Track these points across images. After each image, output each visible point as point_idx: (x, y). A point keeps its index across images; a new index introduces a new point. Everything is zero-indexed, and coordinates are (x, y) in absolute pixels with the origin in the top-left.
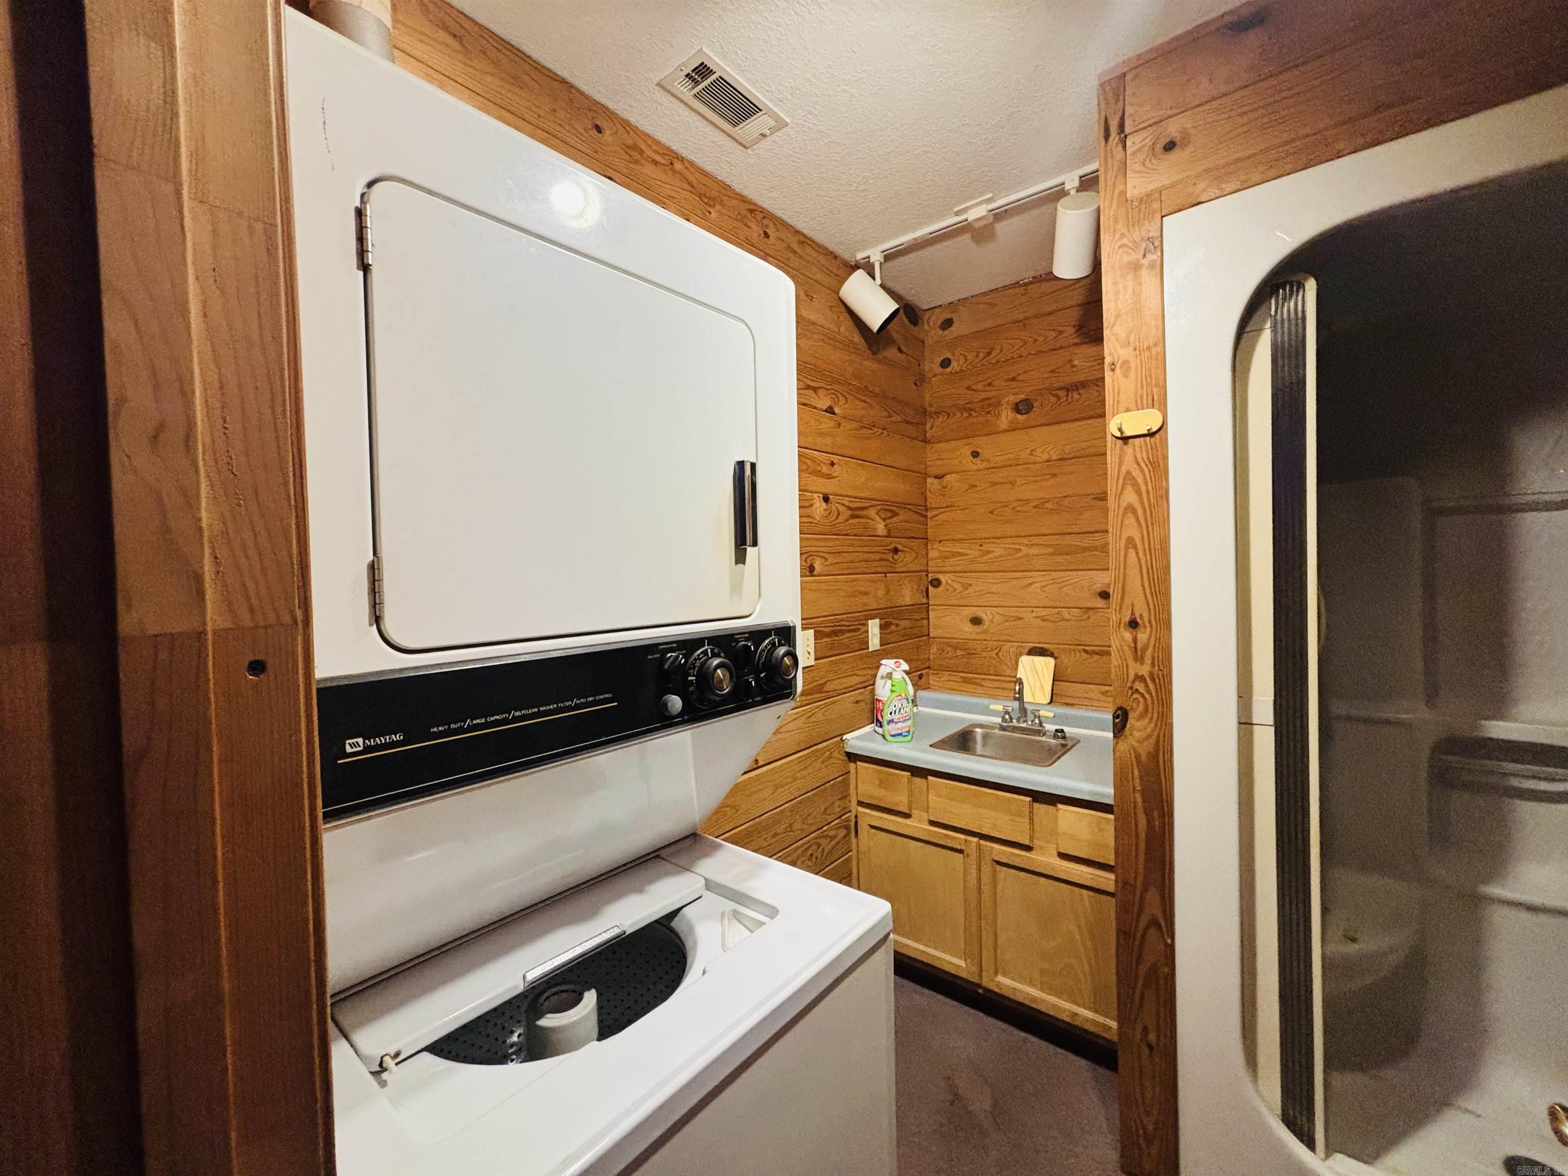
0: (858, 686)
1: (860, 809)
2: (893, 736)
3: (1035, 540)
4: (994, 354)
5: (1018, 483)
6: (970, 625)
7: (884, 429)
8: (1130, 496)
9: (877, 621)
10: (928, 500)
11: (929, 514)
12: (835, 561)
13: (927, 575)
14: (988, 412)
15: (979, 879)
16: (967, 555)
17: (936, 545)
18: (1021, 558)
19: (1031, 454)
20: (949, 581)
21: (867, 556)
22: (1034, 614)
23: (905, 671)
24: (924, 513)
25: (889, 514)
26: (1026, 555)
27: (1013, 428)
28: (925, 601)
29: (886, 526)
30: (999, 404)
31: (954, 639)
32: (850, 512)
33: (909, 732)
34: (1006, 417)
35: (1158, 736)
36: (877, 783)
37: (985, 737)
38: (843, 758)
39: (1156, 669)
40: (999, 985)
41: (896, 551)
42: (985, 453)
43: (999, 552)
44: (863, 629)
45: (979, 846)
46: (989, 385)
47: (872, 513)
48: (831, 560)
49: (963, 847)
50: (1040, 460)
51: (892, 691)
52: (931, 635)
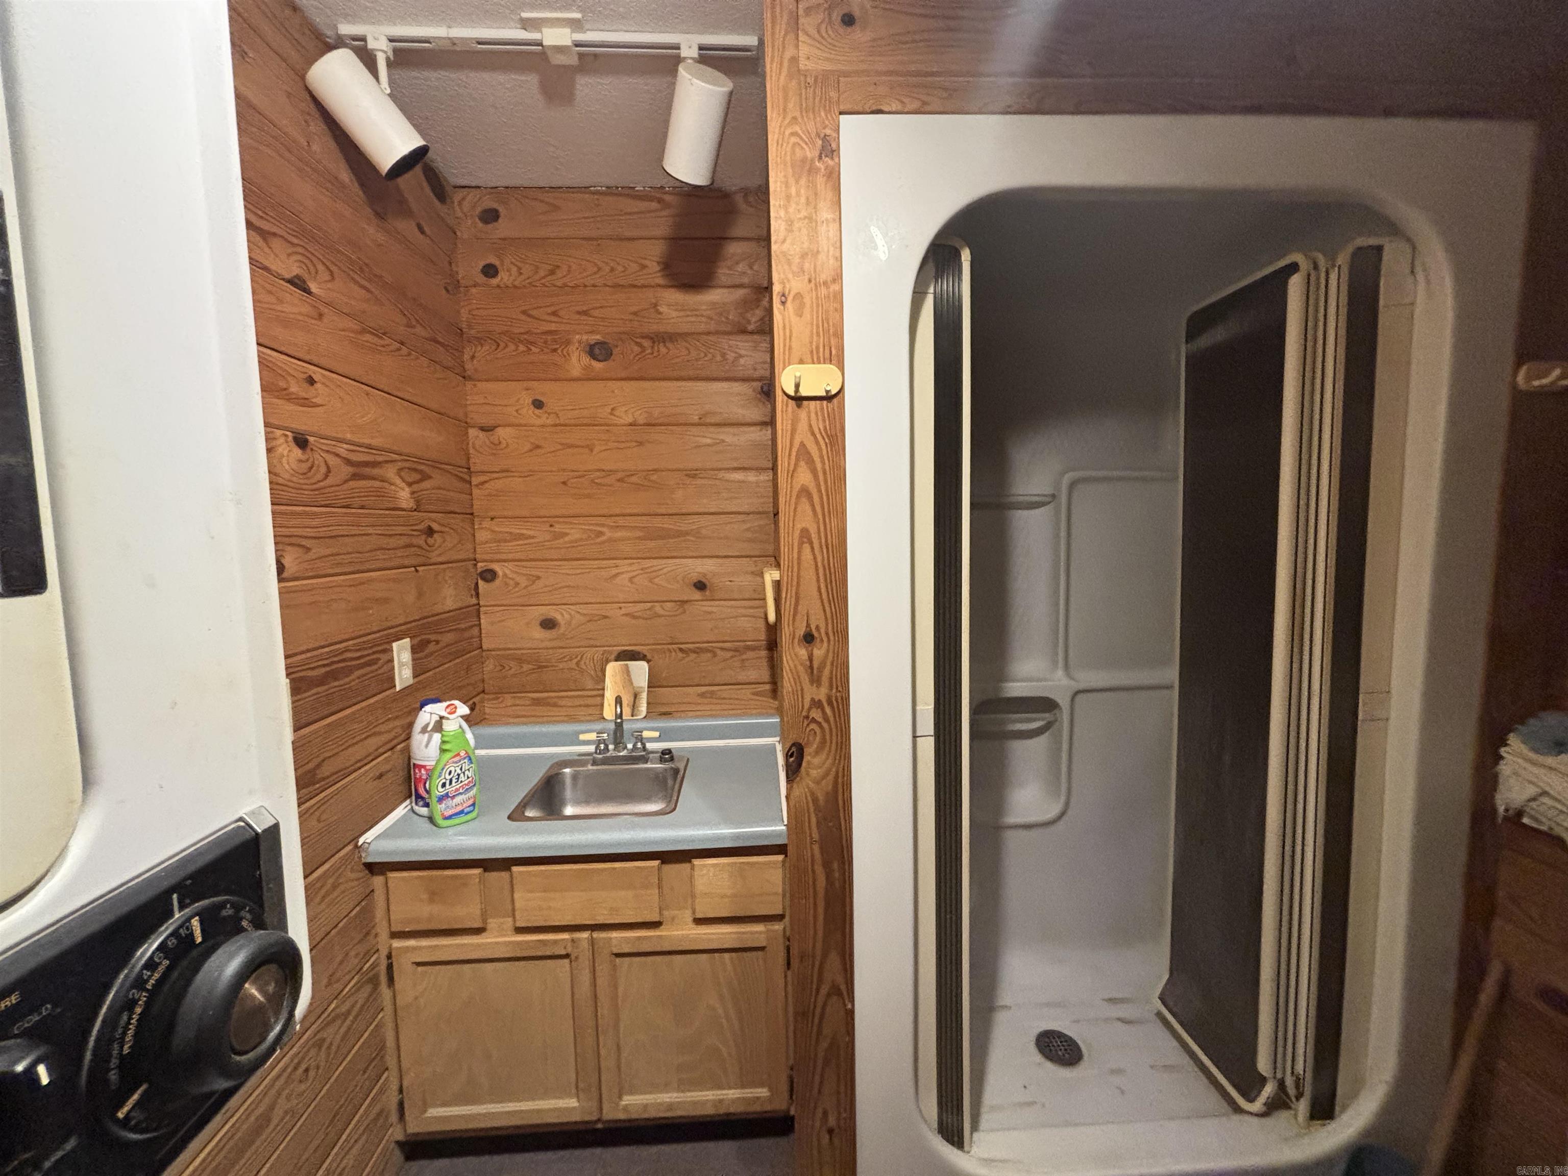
0: (381, 750)
1: (397, 944)
2: (449, 818)
3: (621, 521)
4: (559, 274)
5: (596, 450)
6: (539, 628)
7: (402, 343)
8: (804, 477)
9: (406, 642)
10: (472, 461)
11: (475, 480)
12: (328, 551)
13: (475, 565)
14: (555, 350)
15: (594, 984)
16: (533, 537)
17: (487, 524)
18: (603, 542)
19: (611, 414)
20: (508, 572)
21: (384, 542)
22: (623, 611)
23: (462, 717)
24: (467, 477)
25: (417, 477)
26: (610, 540)
27: (589, 377)
28: (474, 601)
29: (413, 493)
30: (568, 342)
31: (520, 649)
32: (351, 470)
33: (473, 805)
34: (577, 362)
35: (837, 773)
36: (425, 896)
37: (575, 777)
38: (361, 875)
39: (834, 691)
40: (626, 1109)
41: (430, 532)
42: (551, 404)
43: (575, 534)
44: (384, 657)
45: (592, 942)
46: (554, 314)
47: (390, 472)
48: (318, 550)
49: (569, 950)
50: (622, 421)
51: (443, 751)
52: (484, 647)
